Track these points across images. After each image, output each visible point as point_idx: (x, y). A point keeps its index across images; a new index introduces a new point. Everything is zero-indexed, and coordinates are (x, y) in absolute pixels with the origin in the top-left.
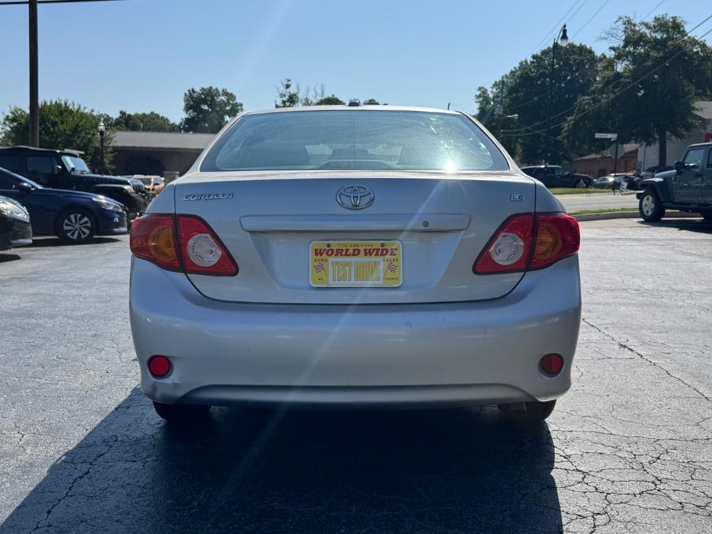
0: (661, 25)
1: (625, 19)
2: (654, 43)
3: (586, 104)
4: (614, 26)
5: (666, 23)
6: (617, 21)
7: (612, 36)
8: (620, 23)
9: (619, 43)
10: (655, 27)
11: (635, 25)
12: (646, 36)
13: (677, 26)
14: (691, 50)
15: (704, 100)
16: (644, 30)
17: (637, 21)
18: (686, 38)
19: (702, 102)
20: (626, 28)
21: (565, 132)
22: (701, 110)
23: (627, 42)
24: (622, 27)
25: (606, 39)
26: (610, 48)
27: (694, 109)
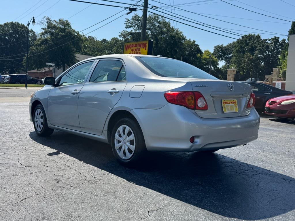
0: (62, 22)
1: (47, 18)
2: (60, 29)
3: (34, 50)
4: (42, 19)
5: (64, 22)
6: (44, 18)
7: (42, 24)
8: (45, 19)
9: (45, 27)
10: (59, 23)
11: (51, 21)
12: (56, 26)
13: (67, 24)
14: (74, 34)
15: (79, 54)
16: (54, 23)
17: (52, 19)
18: (71, 29)
19: (78, 55)
20: (47, 21)
21: (25, 60)
22: (78, 57)
23: (49, 27)
24: (46, 21)
25: (40, 24)
26: (42, 28)
27: (75, 56)
